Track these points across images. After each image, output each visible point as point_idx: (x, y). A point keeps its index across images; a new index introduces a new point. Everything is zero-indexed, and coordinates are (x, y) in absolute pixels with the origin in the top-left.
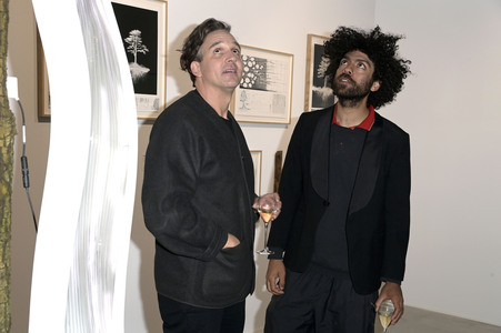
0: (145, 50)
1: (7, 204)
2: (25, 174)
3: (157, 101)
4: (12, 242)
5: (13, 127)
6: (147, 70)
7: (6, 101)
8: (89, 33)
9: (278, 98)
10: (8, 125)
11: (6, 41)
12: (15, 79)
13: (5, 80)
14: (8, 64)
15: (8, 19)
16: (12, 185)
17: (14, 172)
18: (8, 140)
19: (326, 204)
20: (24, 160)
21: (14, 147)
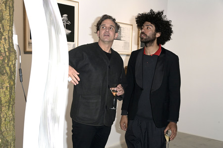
0: (69, 23)
1: (13, 89)
2: (21, 76)
3: (74, 45)
4: (15, 105)
5: (16, 56)
6: (70, 32)
7: (13, 45)
8: (48, 16)
9: (126, 43)
10: (14, 55)
11: (13, 20)
12: (17, 36)
13: (12, 36)
14: (14, 29)
15: (13, 10)
16: (16, 81)
17: (16, 75)
18: (14, 62)
19: (142, 89)
20: (20, 70)
21: (16, 64)
